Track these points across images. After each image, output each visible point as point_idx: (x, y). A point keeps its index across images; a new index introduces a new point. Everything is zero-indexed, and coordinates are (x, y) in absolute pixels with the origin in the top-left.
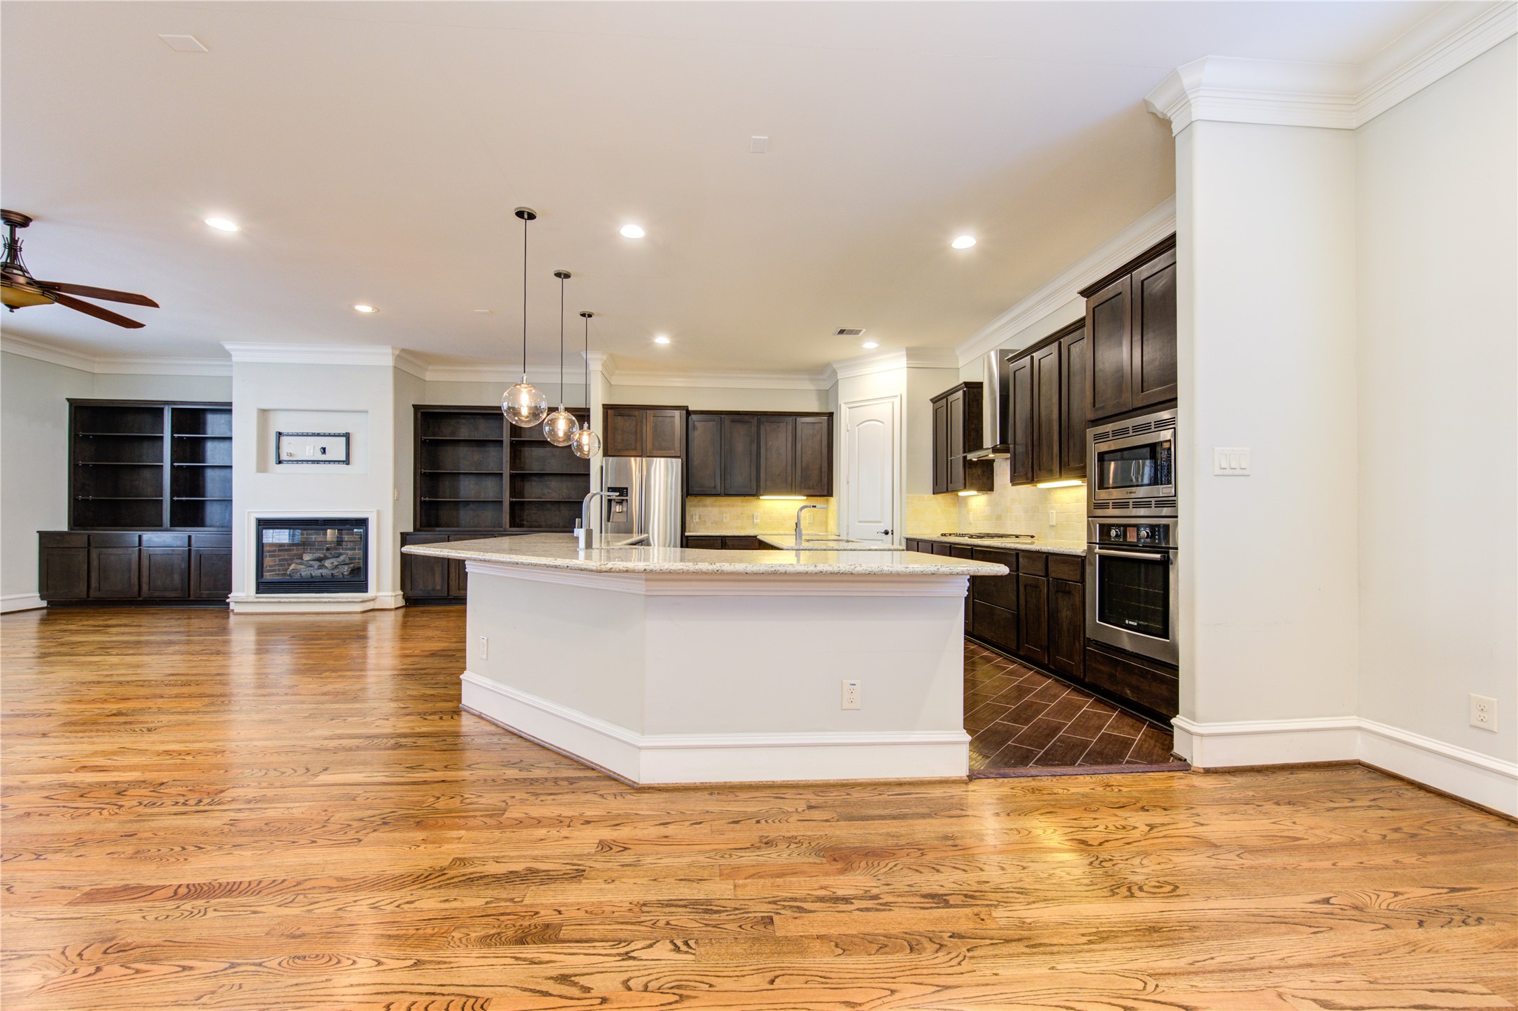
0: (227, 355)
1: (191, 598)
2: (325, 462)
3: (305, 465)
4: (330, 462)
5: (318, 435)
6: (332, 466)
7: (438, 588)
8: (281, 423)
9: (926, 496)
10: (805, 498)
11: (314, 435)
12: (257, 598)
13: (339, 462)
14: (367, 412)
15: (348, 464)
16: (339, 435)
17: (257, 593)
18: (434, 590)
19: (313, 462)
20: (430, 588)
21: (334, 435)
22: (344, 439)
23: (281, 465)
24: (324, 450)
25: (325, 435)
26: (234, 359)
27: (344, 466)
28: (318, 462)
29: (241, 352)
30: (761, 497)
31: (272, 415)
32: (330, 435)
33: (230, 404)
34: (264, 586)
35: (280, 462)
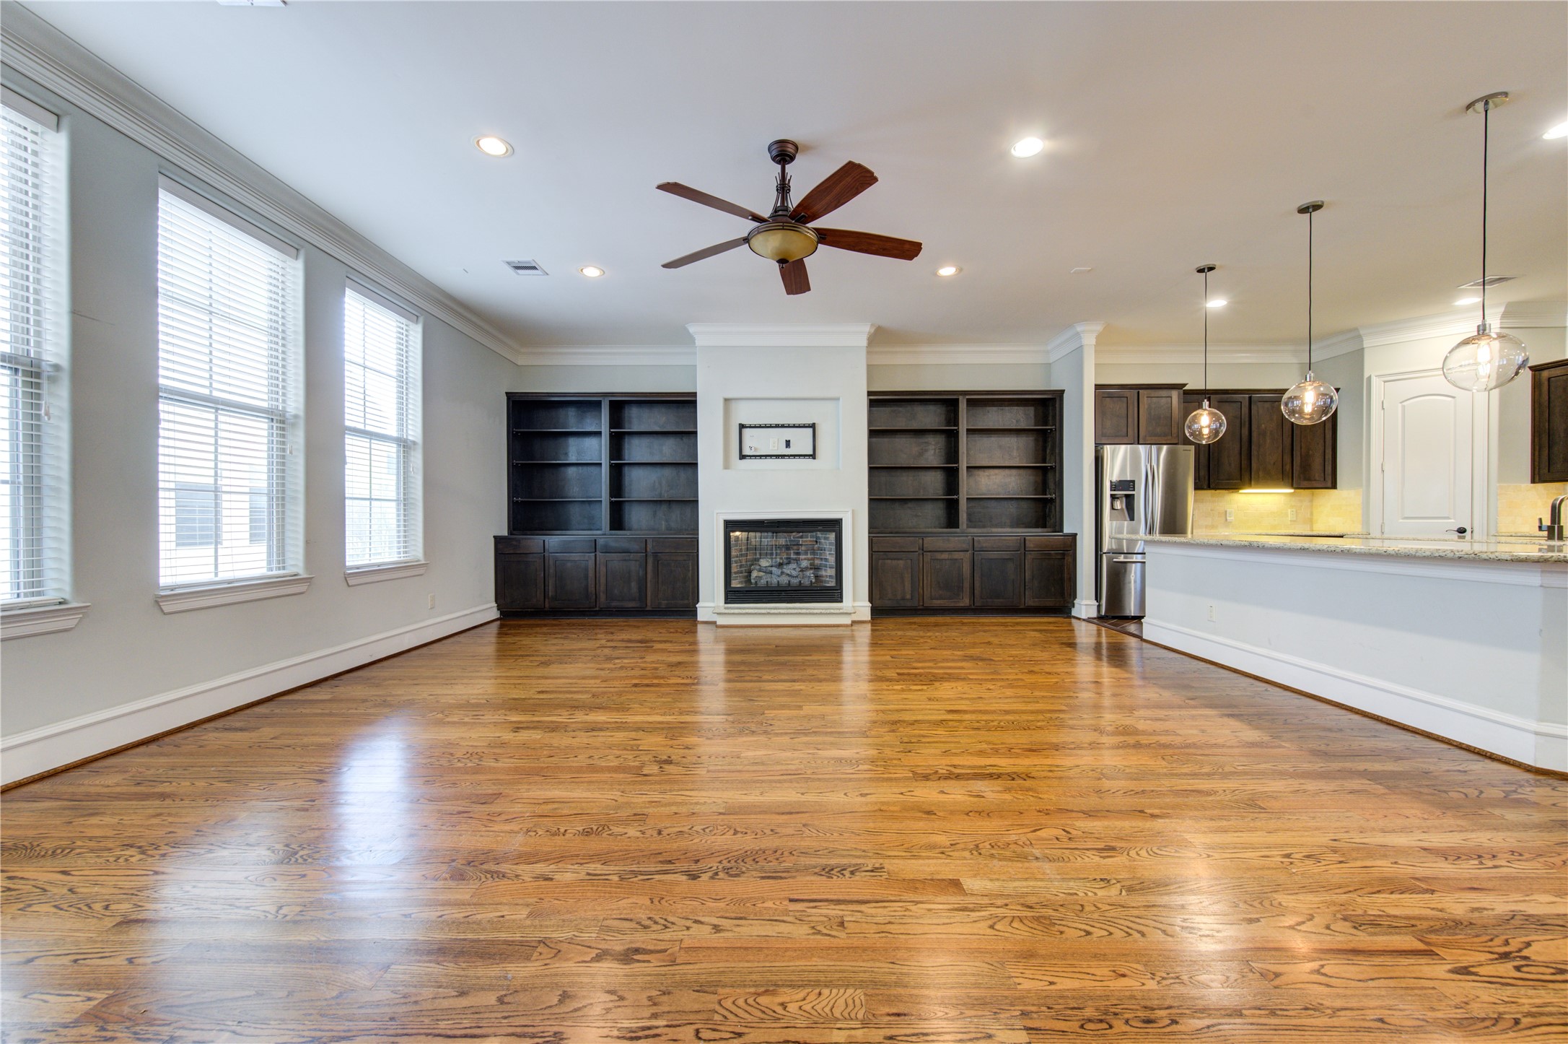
0: (689, 340)
1: (648, 608)
2: (789, 456)
3: (769, 460)
4: (794, 456)
5: (783, 426)
6: (797, 460)
7: (908, 596)
8: (744, 414)
9: (1523, 485)
10: (1292, 491)
11: (777, 426)
12: (725, 608)
13: (804, 456)
14: (838, 399)
15: (814, 458)
16: (804, 426)
17: (726, 603)
18: (903, 599)
19: (777, 456)
20: (899, 597)
21: (799, 426)
22: (811, 430)
23: (744, 461)
24: (788, 444)
25: (789, 426)
26: (698, 343)
27: (811, 460)
28: (783, 456)
29: (703, 335)
30: (1241, 491)
31: (733, 405)
32: (794, 426)
33: (694, 394)
34: (732, 595)
35: (742, 457)
